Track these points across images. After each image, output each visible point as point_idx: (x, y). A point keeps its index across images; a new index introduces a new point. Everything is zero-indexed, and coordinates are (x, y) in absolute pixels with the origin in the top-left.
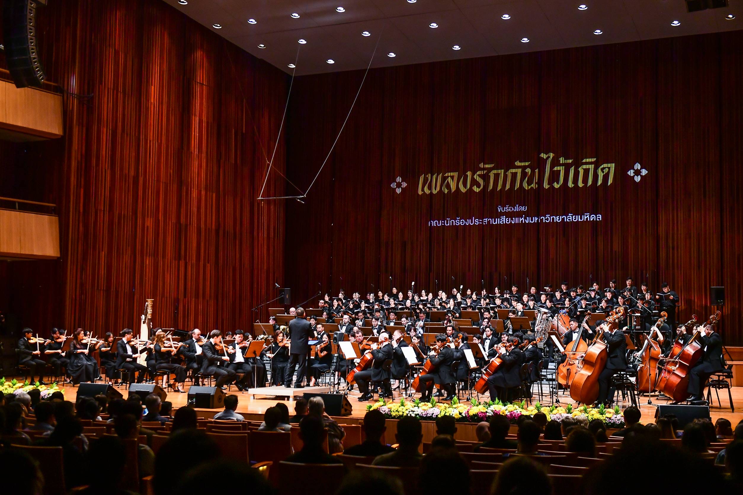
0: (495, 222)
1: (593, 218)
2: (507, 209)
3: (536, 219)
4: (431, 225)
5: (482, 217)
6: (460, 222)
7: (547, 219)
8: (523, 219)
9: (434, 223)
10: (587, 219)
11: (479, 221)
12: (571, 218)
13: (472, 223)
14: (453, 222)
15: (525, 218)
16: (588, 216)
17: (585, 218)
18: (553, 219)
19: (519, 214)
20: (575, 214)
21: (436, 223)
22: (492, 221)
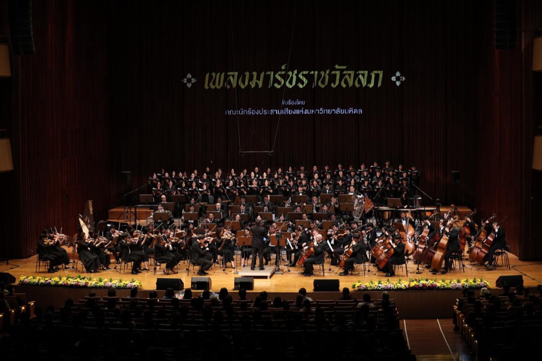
0: (280, 112)
1: (355, 111)
2: (290, 103)
3: (313, 111)
4: (227, 113)
5: (269, 109)
6: (251, 112)
7: (321, 111)
8: (302, 110)
9: (230, 112)
10: (351, 112)
11: (267, 112)
12: (338, 111)
13: (261, 113)
14: (245, 112)
15: (304, 110)
16: (352, 110)
17: (350, 111)
18: (326, 111)
19: (299, 107)
20: (342, 108)
21: (232, 112)
22: (277, 112)
